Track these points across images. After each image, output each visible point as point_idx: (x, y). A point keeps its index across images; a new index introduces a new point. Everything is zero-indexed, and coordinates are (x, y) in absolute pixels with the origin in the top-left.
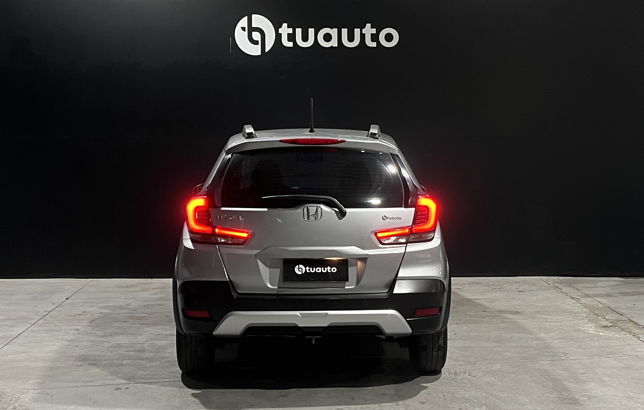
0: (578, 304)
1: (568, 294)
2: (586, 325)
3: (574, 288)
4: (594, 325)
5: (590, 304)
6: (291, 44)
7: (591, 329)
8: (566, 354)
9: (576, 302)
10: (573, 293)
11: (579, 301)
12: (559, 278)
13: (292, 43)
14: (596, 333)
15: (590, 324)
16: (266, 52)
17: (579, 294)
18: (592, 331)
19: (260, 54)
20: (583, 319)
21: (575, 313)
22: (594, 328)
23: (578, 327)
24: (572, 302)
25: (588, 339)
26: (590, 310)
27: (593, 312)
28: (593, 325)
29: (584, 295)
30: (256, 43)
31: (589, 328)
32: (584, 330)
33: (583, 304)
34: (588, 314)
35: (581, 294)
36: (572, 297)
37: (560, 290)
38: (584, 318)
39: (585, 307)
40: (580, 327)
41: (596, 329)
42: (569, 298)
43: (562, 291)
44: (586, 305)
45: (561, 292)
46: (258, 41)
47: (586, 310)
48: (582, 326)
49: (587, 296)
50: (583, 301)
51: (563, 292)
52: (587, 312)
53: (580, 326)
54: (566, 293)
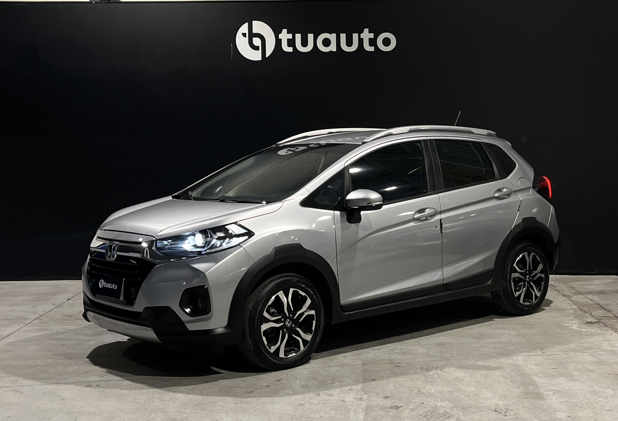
0: (569, 302)
1: (561, 292)
2: (571, 321)
3: (569, 286)
4: (579, 321)
5: (580, 301)
6: (290, 50)
7: (574, 325)
8: (542, 350)
9: (567, 299)
10: (567, 291)
11: (570, 298)
12: (556, 277)
13: (292, 48)
14: (579, 329)
15: (575, 320)
16: (267, 56)
17: (572, 291)
18: (575, 327)
19: (261, 59)
20: (570, 316)
21: (563, 310)
22: (577, 324)
23: (562, 323)
24: (563, 299)
25: (569, 335)
26: (578, 307)
27: (580, 308)
28: (577, 321)
29: (577, 292)
30: (256, 48)
31: (572, 324)
32: (567, 327)
33: (573, 301)
34: (575, 311)
35: (573, 291)
36: (564, 294)
37: (554, 287)
38: (571, 314)
39: (575, 304)
40: (564, 324)
41: (579, 325)
42: (561, 295)
43: (556, 288)
44: (576, 302)
45: (555, 290)
46: (258, 47)
47: (575, 307)
48: (565, 322)
49: (580, 293)
50: (574, 298)
51: (557, 290)
52: (575, 309)
53: (564, 322)
54: (558, 291)
